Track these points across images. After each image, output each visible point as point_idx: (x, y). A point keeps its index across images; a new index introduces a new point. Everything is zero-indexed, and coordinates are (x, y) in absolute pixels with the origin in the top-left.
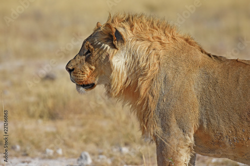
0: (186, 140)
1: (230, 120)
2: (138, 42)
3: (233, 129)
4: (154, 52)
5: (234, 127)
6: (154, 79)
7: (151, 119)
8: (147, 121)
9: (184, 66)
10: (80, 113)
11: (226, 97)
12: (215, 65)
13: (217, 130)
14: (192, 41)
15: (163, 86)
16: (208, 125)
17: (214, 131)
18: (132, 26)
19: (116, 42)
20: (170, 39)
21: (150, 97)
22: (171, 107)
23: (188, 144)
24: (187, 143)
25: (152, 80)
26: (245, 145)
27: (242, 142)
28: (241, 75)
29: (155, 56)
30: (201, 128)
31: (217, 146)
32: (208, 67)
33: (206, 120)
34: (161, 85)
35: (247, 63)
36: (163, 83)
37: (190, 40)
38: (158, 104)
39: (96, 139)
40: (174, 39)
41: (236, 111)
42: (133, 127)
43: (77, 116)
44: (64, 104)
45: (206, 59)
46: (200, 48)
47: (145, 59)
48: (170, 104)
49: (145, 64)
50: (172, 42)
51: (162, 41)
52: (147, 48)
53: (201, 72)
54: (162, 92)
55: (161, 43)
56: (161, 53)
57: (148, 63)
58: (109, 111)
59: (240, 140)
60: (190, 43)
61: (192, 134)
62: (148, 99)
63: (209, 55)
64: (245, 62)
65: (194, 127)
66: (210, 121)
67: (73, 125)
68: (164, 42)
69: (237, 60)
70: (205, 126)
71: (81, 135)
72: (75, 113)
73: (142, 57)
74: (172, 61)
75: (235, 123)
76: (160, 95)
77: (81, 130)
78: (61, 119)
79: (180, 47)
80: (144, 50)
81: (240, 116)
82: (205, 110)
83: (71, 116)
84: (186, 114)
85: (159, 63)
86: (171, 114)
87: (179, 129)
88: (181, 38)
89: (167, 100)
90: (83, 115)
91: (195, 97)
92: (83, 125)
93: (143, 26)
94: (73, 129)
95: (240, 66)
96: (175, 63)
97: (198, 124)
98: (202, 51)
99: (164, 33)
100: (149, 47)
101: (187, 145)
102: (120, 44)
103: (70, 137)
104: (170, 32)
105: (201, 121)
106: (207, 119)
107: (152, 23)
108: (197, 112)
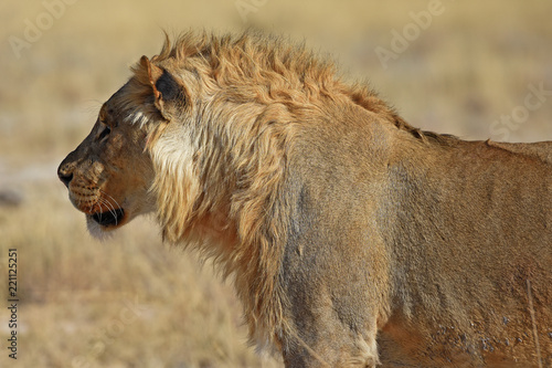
0: (357, 350)
1: (471, 296)
2: (229, 104)
3: (479, 317)
4: (270, 130)
5: (482, 312)
6: (273, 197)
7: (268, 298)
8: (260, 301)
9: (350, 162)
10: (88, 288)
11: (461, 237)
12: (429, 157)
13: (439, 322)
14: (373, 98)
15: (296, 215)
16: (414, 309)
17: (430, 323)
18: (215, 65)
19: (161, 102)
20: (315, 96)
21: (265, 243)
22: (317, 269)
23: (364, 361)
24: (360, 358)
25: (268, 198)
26: (508, 355)
27: (503, 350)
28: (498, 182)
29: (274, 140)
30: (396, 316)
31: (439, 361)
32: (411, 164)
33: (409, 298)
34: (291, 210)
35: (513, 150)
36: (295, 206)
37: (366, 99)
38: (286, 258)
39: (129, 352)
40: (326, 96)
41: (487, 271)
42: (221, 319)
43: (80, 295)
44: (47, 264)
45: (406, 144)
46: (394, 116)
47: (247, 148)
48: (314, 261)
49: (246, 160)
50: (319, 103)
51: (294, 102)
52: (253, 120)
53: (393, 176)
54: (294, 230)
55: (291, 108)
56: (291, 130)
57: (254, 158)
58: (157, 283)
59: (498, 345)
60: (366, 105)
61: (373, 333)
62: (260, 247)
63: (415, 133)
64: (509, 148)
65: (376, 316)
66: (420, 300)
67: (69, 316)
68: (298, 103)
69: (486, 142)
70: (408, 312)
71: (92, 342)
72: (74, 287)
73: (241, 142)
74: (317, 152)
75: (482, 301)
76: (290, 236)
77: (88, 329)
78: (41, 302)
79: (341, 117)
80: (245, 126)
81: (498, 285)
82: (408, 271)
83: (64, 294)
84: (357, 285)
85: (285, 157)
86: (318, 286)
87: (338, 322)
88: (344, 93)
89: (307, 250)
90: (95, 293)
91: (380, 240)
92: (93, 318)
93: (244, 66)
94: (70, 328)
95: (495, 157)
96: (326, 157)
97: (388, 309)
98: (397, 124)
99: (302, 81)
100: (259, 118)
101: (360, 363)
102: (173, 110)
103: (63, 347)
104: (317, 79)
105: (396, 301)
106: (411, 294)
107: (271, 58)
108: (385, 278)
